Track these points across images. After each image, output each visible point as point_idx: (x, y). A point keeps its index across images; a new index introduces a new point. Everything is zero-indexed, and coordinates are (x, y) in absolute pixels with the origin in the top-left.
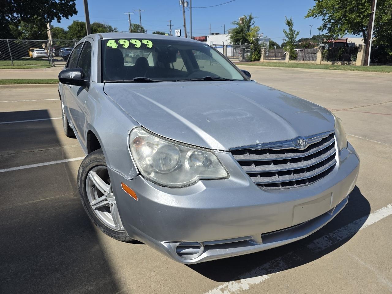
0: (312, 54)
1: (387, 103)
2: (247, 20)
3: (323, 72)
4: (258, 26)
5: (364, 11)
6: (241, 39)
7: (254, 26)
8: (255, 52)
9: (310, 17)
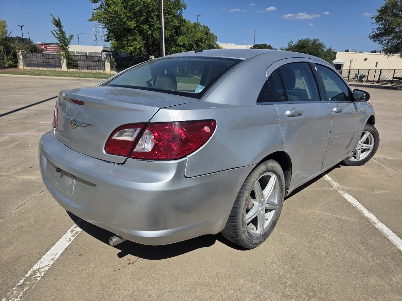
0: (98, 62)
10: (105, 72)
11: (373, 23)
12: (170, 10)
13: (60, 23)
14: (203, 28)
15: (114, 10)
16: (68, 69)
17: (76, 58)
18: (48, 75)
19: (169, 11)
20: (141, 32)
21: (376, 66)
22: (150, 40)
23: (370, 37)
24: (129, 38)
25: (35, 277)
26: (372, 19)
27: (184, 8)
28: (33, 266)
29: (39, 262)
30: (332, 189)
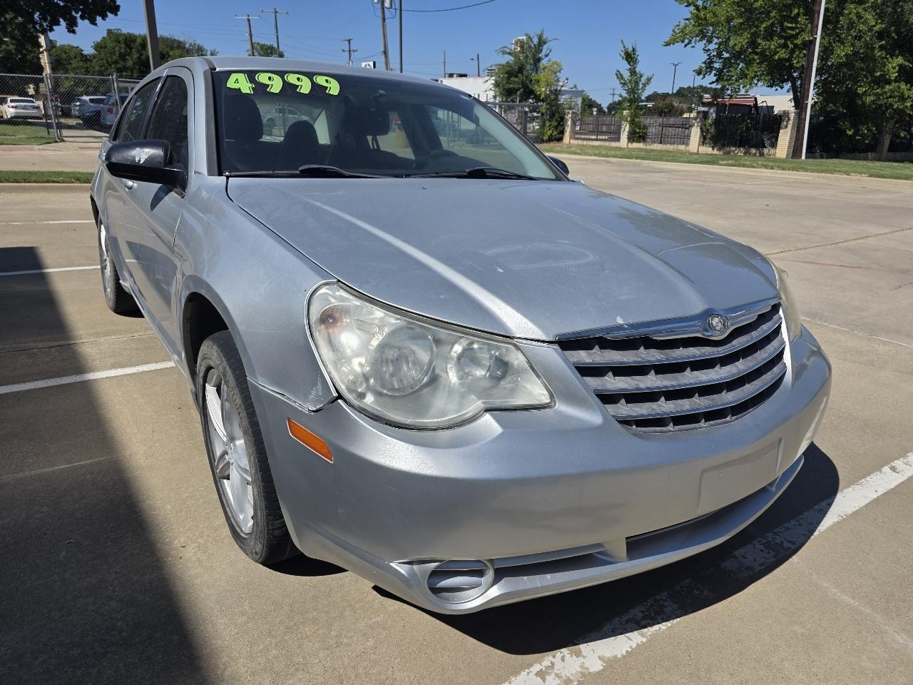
0: (680, 129)
1: (852, 243)
2: (533, 45)
3: (704, 170)
4: (558, 61)
5: (797, 34)
6: (519, 89)
7: (549, 61)
8: (550, 121)
9: (676, 44)
10: (688, 148)
13: (635, 55)
16: (629, 143)
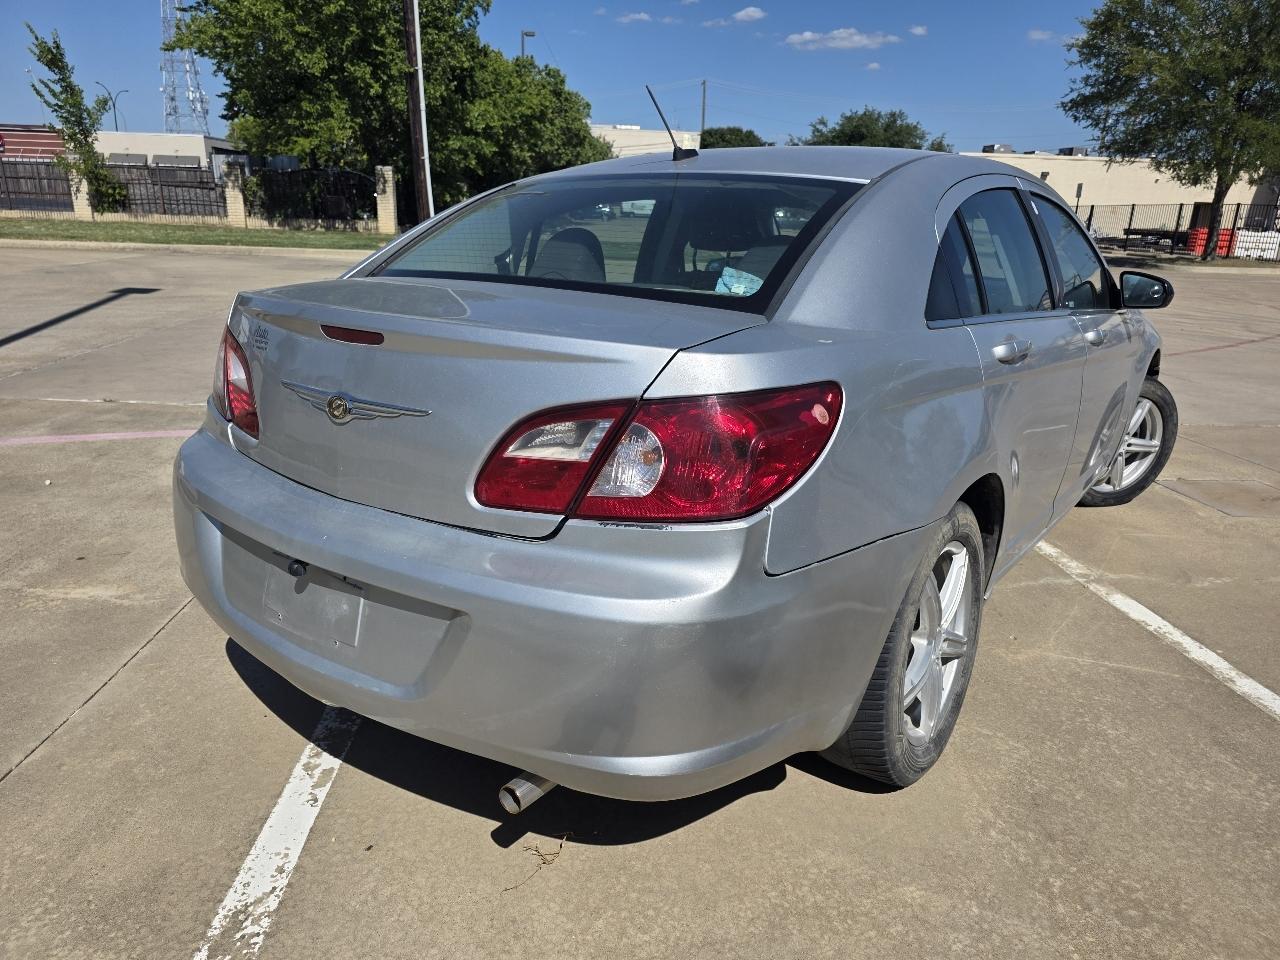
10: (225, 220)
11: (1071, 63)
12: (439, 15)
13: (61, 55)
14: (543, 73)
15: (250, 13)
16: (96, 214)
17: (123, 176)
18: (30, 236)
19: (436, 19)
20: (348, 88)
21: (1079, 195)
22: (374, 112)
23: (1064, 105)
24: (305, 105)
25: (243, 937)
26: (1069, 50)
27: (484, 8)
28: (221, 901)
29: (237, 884)
30: (1067, 581)
